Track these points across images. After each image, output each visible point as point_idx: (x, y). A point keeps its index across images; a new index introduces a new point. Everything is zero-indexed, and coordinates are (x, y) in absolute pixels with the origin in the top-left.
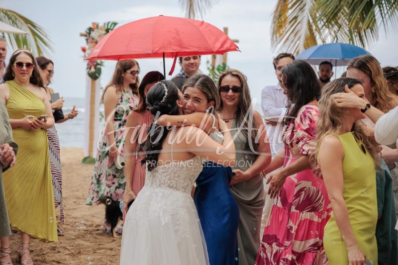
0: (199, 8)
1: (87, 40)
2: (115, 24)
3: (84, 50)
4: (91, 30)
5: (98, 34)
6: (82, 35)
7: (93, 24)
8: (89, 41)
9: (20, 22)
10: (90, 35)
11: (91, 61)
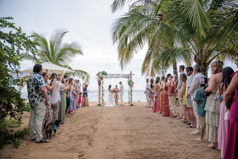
0: (124, 67)
2: (104, 72)
3: (97, 78)
4: (99, 73)
6: (97, 75)
11: (99, 81)
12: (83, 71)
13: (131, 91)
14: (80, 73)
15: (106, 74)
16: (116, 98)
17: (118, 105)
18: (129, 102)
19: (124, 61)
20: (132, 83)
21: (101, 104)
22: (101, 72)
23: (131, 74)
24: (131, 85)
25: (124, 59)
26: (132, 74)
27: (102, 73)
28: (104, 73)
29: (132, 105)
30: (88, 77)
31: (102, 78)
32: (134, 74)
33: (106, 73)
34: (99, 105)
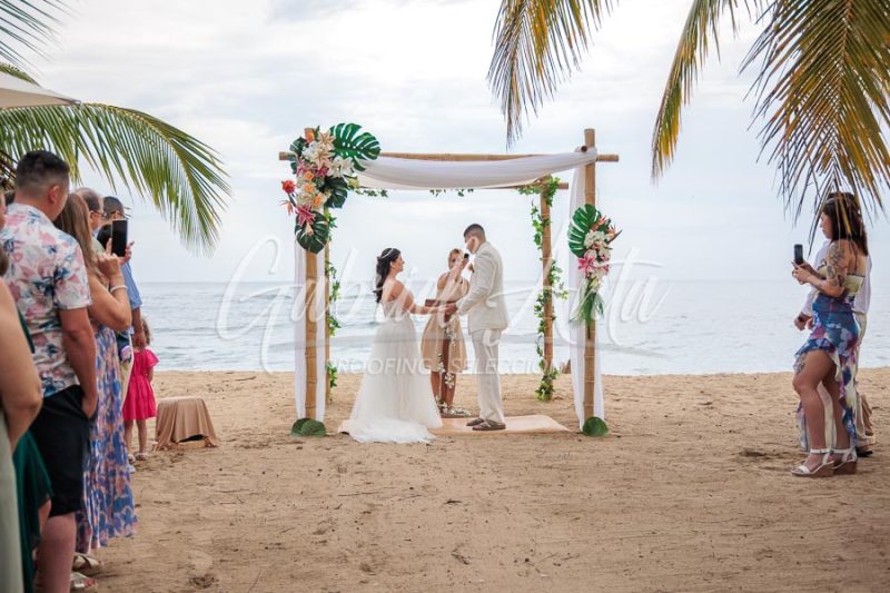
0: (529, 93)
1: (294, 166)
2: (355, 128)
3: (288, 187)
4: (301, 144)
5: (317, 151)
6: (283, 157)
7: (307, 131)
8: (298, 168)
9: (153, 133)
10: (300, 154)
11: (304, 211)
12: (155, 122)
13: (590, 301)
14: (128, 136)
15: (370, 148)
16: (445, 359)
17: (459, 416)
18: (547, 391)
19: (526, 39)
20: (600, 235)
21: (320, 415)
22: (324, 130)
23: (589, 158)
24: (592, 254)
25: (527, 20)
26: (602, 159)
27: (338, 144)
28: (354, 144)
29: (593, 427)
30: (209, 175)
31: (334, 189)
32: (614, 159)
33: (368, 137)
34: (308, 427)
